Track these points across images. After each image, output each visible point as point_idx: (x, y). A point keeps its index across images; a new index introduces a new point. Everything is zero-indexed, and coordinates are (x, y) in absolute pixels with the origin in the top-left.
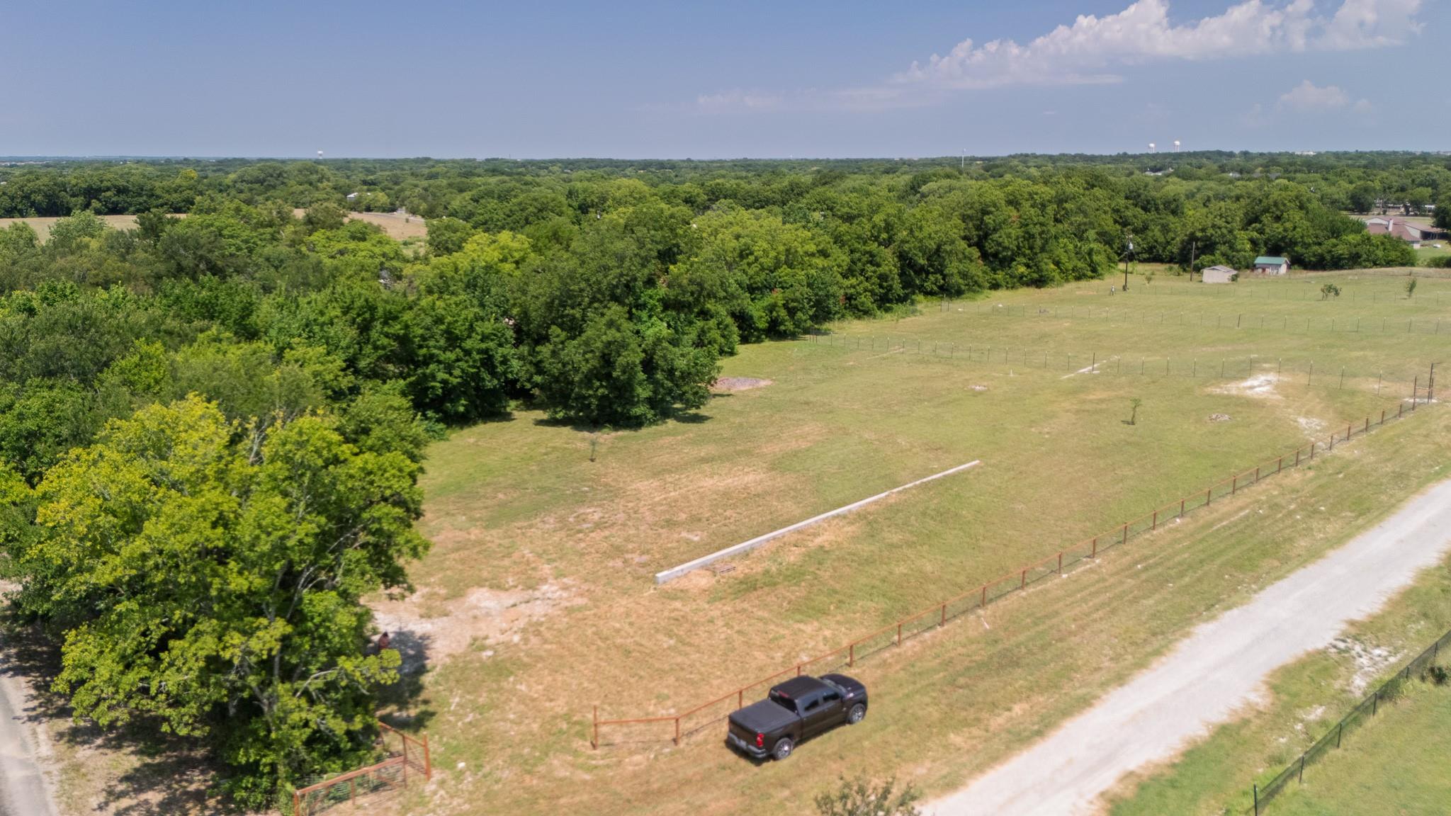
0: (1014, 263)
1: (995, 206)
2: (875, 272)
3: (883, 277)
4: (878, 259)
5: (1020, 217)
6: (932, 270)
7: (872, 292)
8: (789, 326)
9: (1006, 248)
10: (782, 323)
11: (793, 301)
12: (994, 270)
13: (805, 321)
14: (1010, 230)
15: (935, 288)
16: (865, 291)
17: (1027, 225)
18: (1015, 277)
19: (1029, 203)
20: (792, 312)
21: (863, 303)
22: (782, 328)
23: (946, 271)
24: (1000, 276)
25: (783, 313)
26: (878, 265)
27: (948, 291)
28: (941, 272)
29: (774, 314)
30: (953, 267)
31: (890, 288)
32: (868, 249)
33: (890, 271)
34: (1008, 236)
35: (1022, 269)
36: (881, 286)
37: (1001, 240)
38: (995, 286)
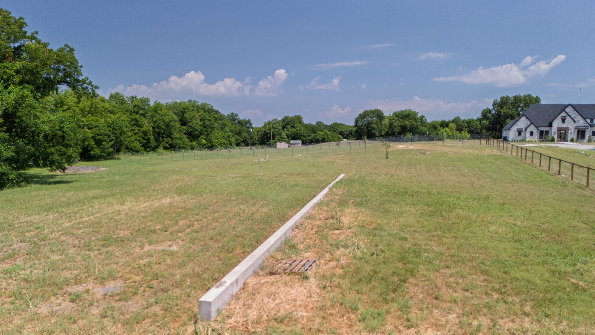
0: (200, 138)
1: (188, 109)
2: (139, 130)
3: (145, 133)
4: (140, 123)
5: (200, 116)
6: (165, 136)
7: (139, 140)
8: (97, 151)
9: (196, 130)
10: (92, 149)
11: (98, 135)
12: (191, 141)
13: (108, 148)
14: (197, 121)
15: (168, 145)
16: (136, 140)
17: (204, 120)
18: (201, 145)
19: (203, 110)
20: (99, 143)
21: (135, 147)
22: (92, 153)
23: (173, 136)
24: (194, 143)
25: (92, 143)
26: (141, 127)
27: (172, 147)
28: (170, 137)
29: (86, 143)
30: (176, 135)
31: (148, 140)
32: (134, 117)
33: (149, 130)
34: (197, 124)
35: (204, 141)
36: (144, 139)
37: (193, 126)
38: (193, 148)
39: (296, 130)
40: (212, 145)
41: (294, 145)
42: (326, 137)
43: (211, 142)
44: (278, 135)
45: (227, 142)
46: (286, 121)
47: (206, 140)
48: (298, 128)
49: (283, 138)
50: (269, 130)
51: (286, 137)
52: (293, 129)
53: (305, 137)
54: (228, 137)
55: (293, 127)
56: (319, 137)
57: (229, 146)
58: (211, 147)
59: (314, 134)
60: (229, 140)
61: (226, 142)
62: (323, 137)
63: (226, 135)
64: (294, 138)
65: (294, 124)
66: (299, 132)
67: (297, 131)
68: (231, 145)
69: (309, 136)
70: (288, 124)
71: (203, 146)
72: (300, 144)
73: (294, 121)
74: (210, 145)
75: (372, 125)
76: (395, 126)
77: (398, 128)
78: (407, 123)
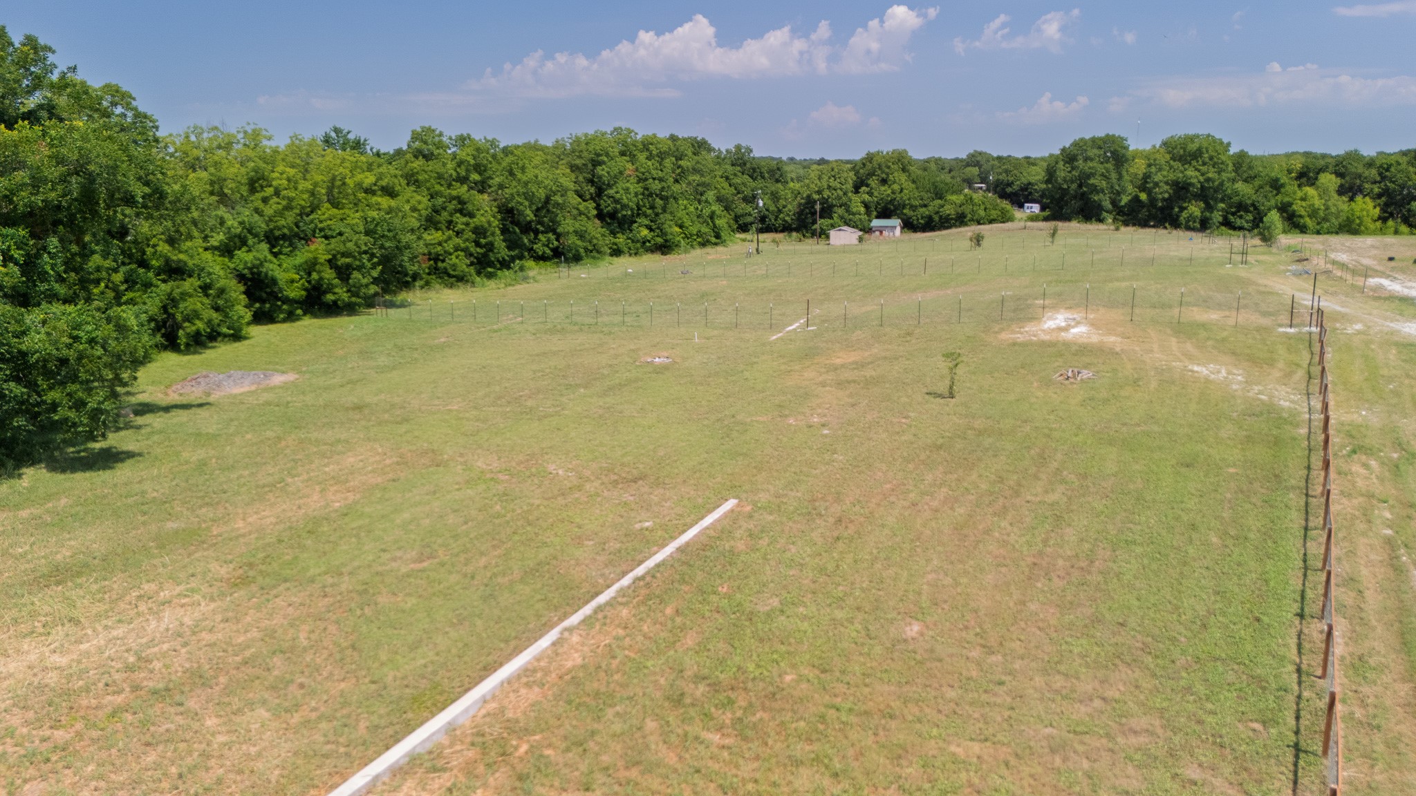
0: (635, 225)
1: (607, 155)
2: (467, 224)
3: (479, 231)
4: (470, 207)
5: (637, 170)
6: (541, 229)
7: (465, 250)
8: (342, 294)
9: (624, 207)
10: (329, 290)
11: (344, 255)
12: (613, 233)
13: (367, 286)
14: (628, 185)
15: (548, 251)
16: (457, 249)
17: (646, 179)
18: (638, 241)
19: (646, 154)
20: (343, 273)
21: (454, 266)
22: (330, 297)
23: (560, 230)
24: (621, 239)
25: (329, 274)
26: (472, 215)
27: (560, 255)
28: (554, 231)
29: (315, 276)
30: (567, 225)
31: (490, 247)
32: (454, 193)
33: (489, 223)
34: (626, 192)
35: (645, 232)
36: (478, 244)
37: (618, 196)
38: (617, 252)
39: (889, 192)
40: (666, 241)
41: (881, 232)
42: (967, 209)
43: (663, 234)
44: (841, 206)
45: (707, 230)
46: (869, 166)
47: (651, 230)
48: (896, 187)
49: (854, 214)
50: (819, 192)
51: (862, 210)
52: (883, 188)
53: (914, 208)
54: (712, 216)
55: (884, 182)
56: (949, 210)
57: (713, 240)
58: (665, 248)
59: (939, 201)
60: (714, 225)
61: (705, 229)
62: (960, 210)
63: (707, 212)
64: (885, 213)
65: (887, 174)
66: (898, 196)
67: (893, 193)
68: (718, 236)
69: (925, 206)
70: (871, 174)
71: (644, 243)
72: (898, 229)
73: (889, 167)
74: (659, 240)
75: (1092, 181)
76: (1156, 184)
77: (1166, 188)
78: (1192, 174)
